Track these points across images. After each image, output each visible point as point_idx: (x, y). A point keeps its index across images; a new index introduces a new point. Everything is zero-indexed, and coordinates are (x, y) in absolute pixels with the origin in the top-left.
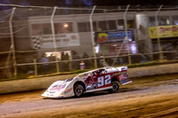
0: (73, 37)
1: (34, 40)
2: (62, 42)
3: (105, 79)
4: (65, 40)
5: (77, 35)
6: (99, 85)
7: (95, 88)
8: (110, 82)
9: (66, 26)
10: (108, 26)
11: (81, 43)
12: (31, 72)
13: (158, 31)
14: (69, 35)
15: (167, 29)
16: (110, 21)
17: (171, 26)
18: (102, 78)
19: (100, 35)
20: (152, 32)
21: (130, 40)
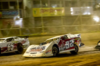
3: (70, 43)
8: (73, 45)
13: (40, 11)
16: (3, 2)
17: (49, 8)
18: (68, 42)
20: (35, 12)
21: (19, 17)
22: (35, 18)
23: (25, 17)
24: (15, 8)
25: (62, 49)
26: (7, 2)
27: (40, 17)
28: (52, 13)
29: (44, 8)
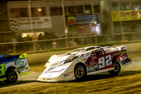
0: (46, 20)
1: (12, 23)
2: (36, 24)
3: (106, 60)
4: (39, 23)
5: (49, 18)
6: (100, 67)
7: (96, 70)
8: (111, 63)
9: (40, 10)
10: (76, 11)
11: (53, 26)
12: (10, 50)
13: (120, 15)
14: (42, 19)
15: (127, 14)
16: (77, 6)
17: (131, 11)
18: (103, 58)
19: (69, 18)
20: (114, 16)
21: (95, 23)
22: (115, 22)
23: (103, 22)
24: (91, 12)
25: (92, 69)
26: (81, 6)
27: (119, 22)
28: (134, 17)
29: (124, 11)
